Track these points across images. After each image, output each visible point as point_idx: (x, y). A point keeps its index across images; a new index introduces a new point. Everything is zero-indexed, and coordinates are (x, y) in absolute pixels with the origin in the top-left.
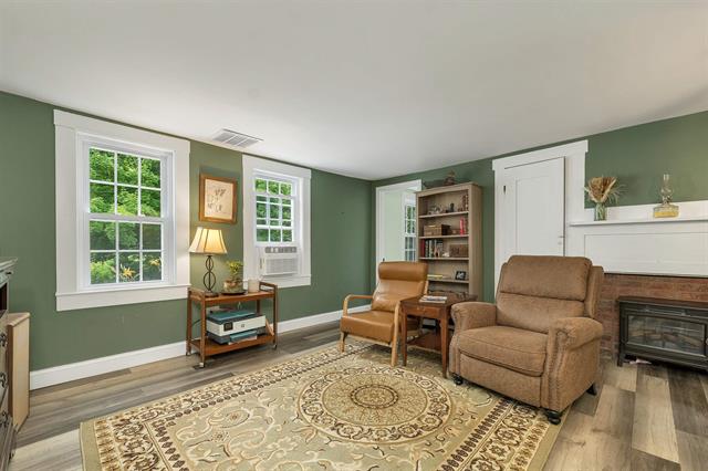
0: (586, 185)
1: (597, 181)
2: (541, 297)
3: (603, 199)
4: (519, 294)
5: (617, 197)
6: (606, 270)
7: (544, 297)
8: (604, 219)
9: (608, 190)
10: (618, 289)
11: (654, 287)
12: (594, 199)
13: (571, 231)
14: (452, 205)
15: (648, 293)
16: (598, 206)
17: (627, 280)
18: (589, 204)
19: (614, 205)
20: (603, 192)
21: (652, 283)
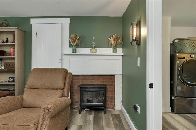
0: (70, 37)
1: (73, 36)
2: (45, 89)
3: (75, 44)
4: (35, 88)
5: (79, 44)
6: (73, 74)
7: (47, 89)
8: (75, 52)
9: (76, 41)
10: (81, 81)
11: (91, 80)
12: (72, 44)
13: (64, 57)
14: (7, 39)
15: (89, 82)
16: (73, 47)
17: (83, 77)
18: (71, 46)
19: (78, 47)
20: (75, 41)
21: (90, 78)
